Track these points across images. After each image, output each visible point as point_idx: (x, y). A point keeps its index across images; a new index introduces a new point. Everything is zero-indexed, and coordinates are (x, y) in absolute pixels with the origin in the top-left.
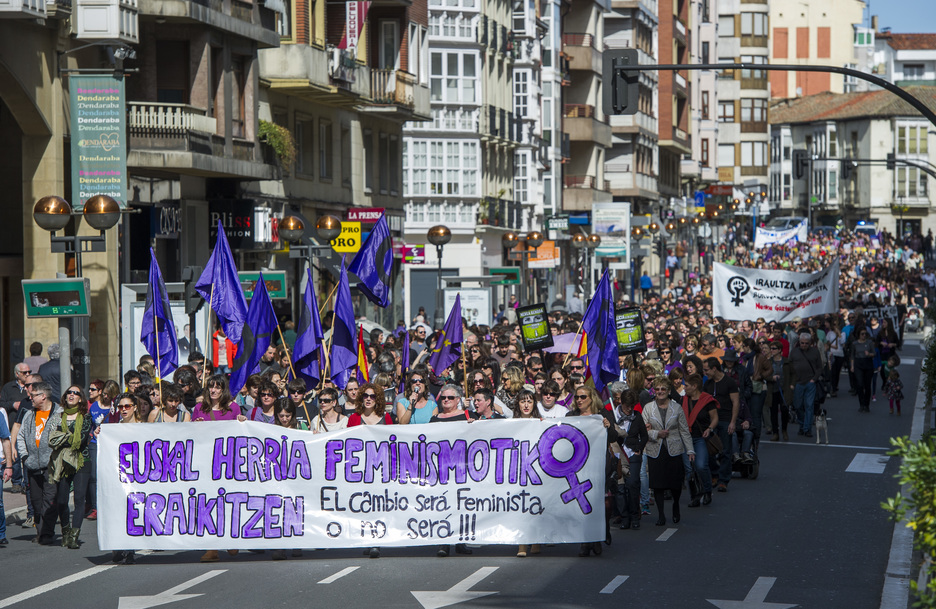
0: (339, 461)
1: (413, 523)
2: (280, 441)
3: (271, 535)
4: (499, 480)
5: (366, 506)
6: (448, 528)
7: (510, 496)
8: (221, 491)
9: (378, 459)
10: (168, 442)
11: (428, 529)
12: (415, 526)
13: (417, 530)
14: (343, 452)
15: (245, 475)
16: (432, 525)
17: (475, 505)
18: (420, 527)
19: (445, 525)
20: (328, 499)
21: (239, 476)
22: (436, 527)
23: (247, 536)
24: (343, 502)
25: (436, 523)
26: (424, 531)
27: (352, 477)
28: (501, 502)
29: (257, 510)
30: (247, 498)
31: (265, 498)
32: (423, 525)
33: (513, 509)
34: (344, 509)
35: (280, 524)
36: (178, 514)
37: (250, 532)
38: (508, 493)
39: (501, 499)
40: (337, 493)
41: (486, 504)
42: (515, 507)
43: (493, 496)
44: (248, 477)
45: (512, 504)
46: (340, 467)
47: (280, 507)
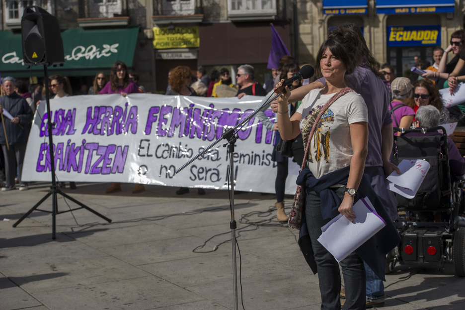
0: (155, 121)
1: (194, 169)
2: (124, 108)
3: (105, 172)
4: (258, 140)
5: (166, 154)
6: (218, 175)
7: (265, 154)
8: (84, 142)
9: (179, 120)
10: (64, 111)
11: (203, 175)
12: (195, 171)
13: (196, 174)
14: (158, 115)
15: (99, 131)
16: (207, 172)
17: (238, 159)
18: (199, 173)
19: (216, 172)
20: (143, 148)
21: (96, 132)
22: (209, 173)
23: (93, 173)
24: (152, 151)
25: (210, 170)
26: (201, 176)
27: (161, 133)
28: (257, 158)
29: (101, 155)
30: (97, 147)
31: (107, 147)
32: (201, 171)
33: (266, 164)
34: (151, 156)
35: (111, 165)
36: (60, 156)
37: (95, 170)
38: (264, 152)
39: (258, 156)
40: (149, 144)
41: (247, 158)
42: (268, 163)
43: (253, 152)
44: (100, 132)
45: (265, 160)
46: (155, 126)
47: (113, 153)
